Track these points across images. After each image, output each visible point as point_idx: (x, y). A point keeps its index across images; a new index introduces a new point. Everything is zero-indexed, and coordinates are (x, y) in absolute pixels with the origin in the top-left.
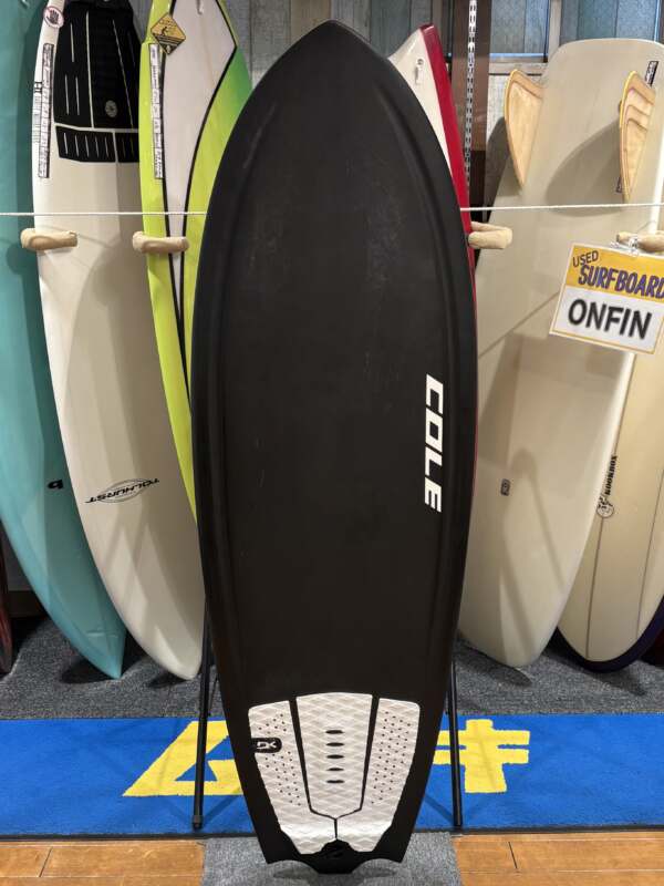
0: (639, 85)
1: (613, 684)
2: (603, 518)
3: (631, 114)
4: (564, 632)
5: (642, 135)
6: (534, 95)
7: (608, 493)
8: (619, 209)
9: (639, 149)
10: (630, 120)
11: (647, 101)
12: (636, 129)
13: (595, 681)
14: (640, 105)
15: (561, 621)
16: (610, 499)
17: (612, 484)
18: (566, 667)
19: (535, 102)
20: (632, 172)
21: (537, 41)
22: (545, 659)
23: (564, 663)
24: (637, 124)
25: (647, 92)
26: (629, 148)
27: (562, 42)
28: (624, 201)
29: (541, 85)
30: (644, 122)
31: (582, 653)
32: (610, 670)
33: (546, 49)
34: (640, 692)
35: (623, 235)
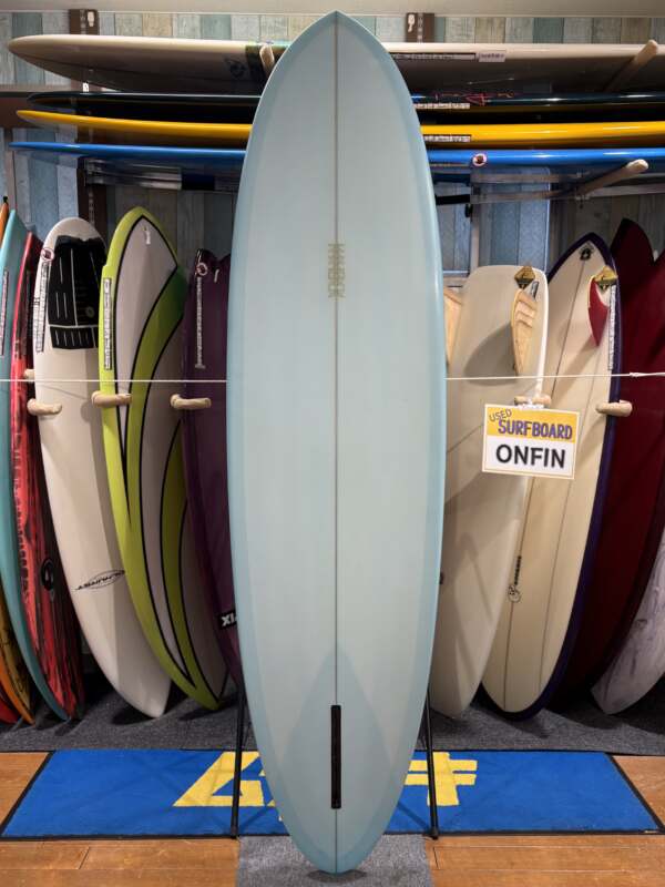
0: (525, 298)
1: (525, 730)
2: (513, 602)
3: (520, 317)
4: (487, 689)
5: (529, 332)
6: (455, 301)
7: (516, 583)
8: (514, 381)
9: (527, 340)
10: (521, 321)
11: (530, 308)
12: (524, 327)
13: (511, 728)
14: (526, 311)
15: (483, 677)
16: (518, 587)
17: (520, 577)
18: (489, 717)
19: (457, 307)
20: (522, 356)
21: (463, 262)
22: (474, 711)
23: (487, 713)
24: (525, 323)
25: (532, 303)
26: (519, 340)
27: (480, 265)
28: (517, 375)
29: (461, 294)
30: (530, 323)
31: (501, 706)
32: (523, 719)
33: (469, 268)
34: (544, 736)
35: (519, 399)
